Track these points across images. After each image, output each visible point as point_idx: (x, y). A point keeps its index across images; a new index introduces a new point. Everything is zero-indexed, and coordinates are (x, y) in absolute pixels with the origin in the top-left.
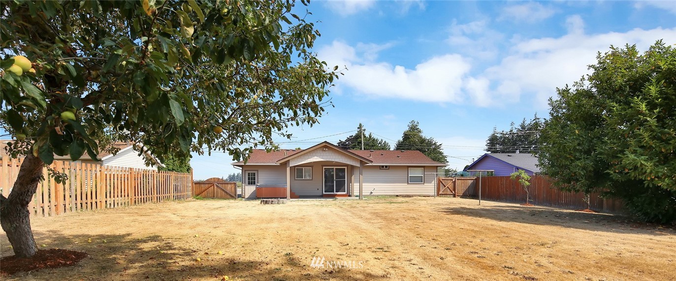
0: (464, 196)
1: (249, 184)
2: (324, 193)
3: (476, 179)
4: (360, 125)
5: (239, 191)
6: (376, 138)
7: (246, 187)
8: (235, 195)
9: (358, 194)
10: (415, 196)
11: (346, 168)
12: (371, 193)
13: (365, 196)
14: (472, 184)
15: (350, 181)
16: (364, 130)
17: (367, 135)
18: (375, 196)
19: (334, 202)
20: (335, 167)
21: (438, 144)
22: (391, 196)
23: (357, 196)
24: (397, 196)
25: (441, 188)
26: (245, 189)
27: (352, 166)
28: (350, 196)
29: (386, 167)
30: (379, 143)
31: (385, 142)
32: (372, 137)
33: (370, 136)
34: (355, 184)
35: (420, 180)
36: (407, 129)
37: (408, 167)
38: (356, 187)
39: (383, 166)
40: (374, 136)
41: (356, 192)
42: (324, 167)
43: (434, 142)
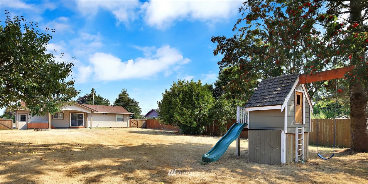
0: (141, 128)
1: (21, 121)
2: (71, 126)
3: (147, 120)
4: (93, 89)
5: (14, 126)
6: (102, 98)
7: (19, 122)
8: (12, 127)
9: (90, 127)
10: (119, 127)
11: (83, 114)
12: (97, 126)
13: (94, 128)
14: (145, 122)
15: (85, 120)
16: (95, 92)
17: (97, 95)
18: (100, 127)
19: (77, 130)
20: (77, 113)
21: (137, 102)
22: (107, 128)
23: (89, 128)
24: (111, 127)
25: (131, 124)
26: (18, 124)
27: (87, 113)
28: (86, 127)
29: (105, 114)
30: (104, 100)
31: (107, 100)
32: (100, 96)
33: (99, 96)
34: (88, 122)
35: (122, 120)
36: (121, 93)
37: (116, 114)
38: (89, 123)
39: (103, 114)
40: (101, 96)
41: (89, 125)
42: (71, 113)
43: (135, 101)
